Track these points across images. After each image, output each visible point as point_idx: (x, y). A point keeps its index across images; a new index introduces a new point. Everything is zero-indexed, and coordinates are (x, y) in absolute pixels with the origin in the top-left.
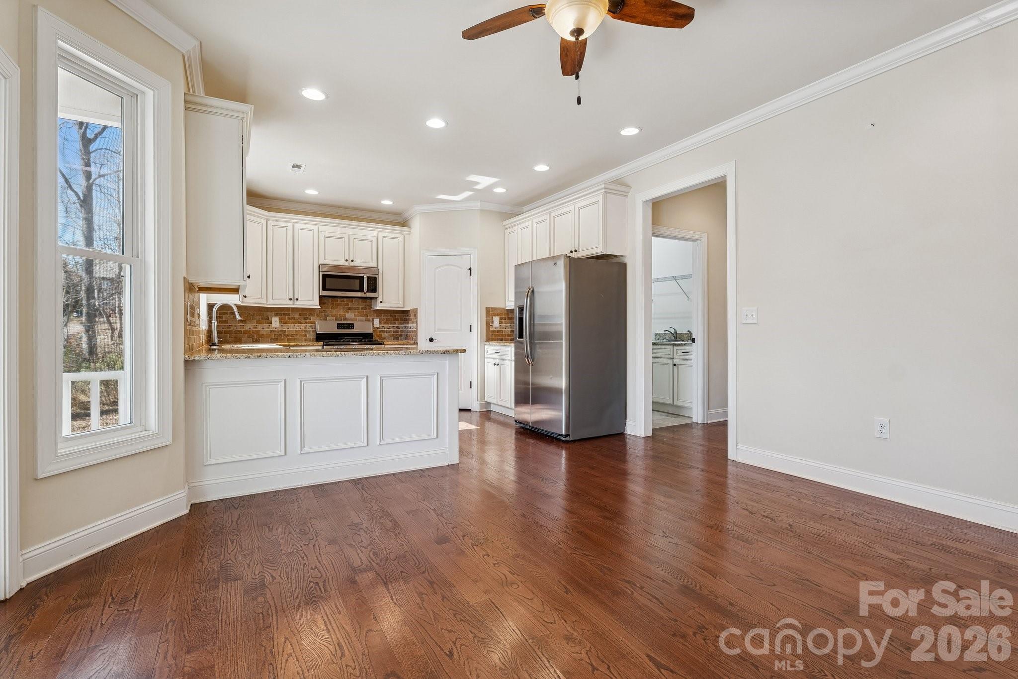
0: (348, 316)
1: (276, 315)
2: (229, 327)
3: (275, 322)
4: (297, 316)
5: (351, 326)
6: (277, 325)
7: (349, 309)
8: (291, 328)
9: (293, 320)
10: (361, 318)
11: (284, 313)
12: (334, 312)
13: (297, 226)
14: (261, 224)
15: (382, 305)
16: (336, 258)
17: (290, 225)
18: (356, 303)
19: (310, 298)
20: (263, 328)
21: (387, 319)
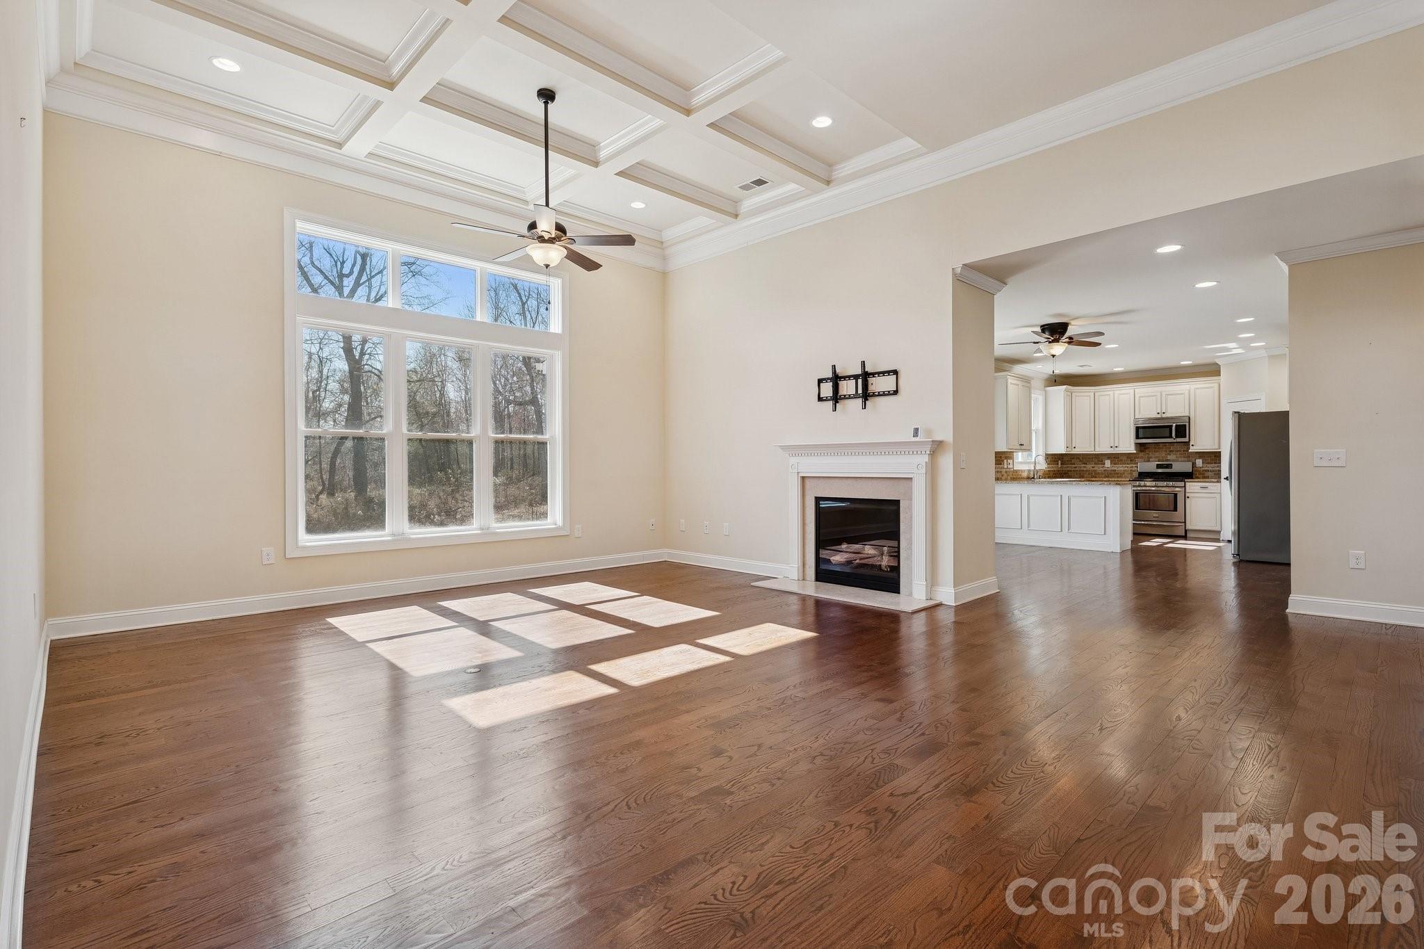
0: (1169, 457)
1: (1108, 458)
2: (1076, 467)
3: (1108, 463)
4: (1125, 458)
5: (1169, 466)
6: (1109, 466)
7: (1171, 451)
8: (1120, 468)
9: (1121, 462)
10: (1183, 459)
11: (1115, 458)
12: (1157, 454)
13: (1117, 392)
14: (1089, 396)
15: (1194, 447)
16: (1149, 411)
17: (1111, 393)
18: (1178, 447)
19: (1127, 445)
20: (1099, 468)
21: (1212, 460)
